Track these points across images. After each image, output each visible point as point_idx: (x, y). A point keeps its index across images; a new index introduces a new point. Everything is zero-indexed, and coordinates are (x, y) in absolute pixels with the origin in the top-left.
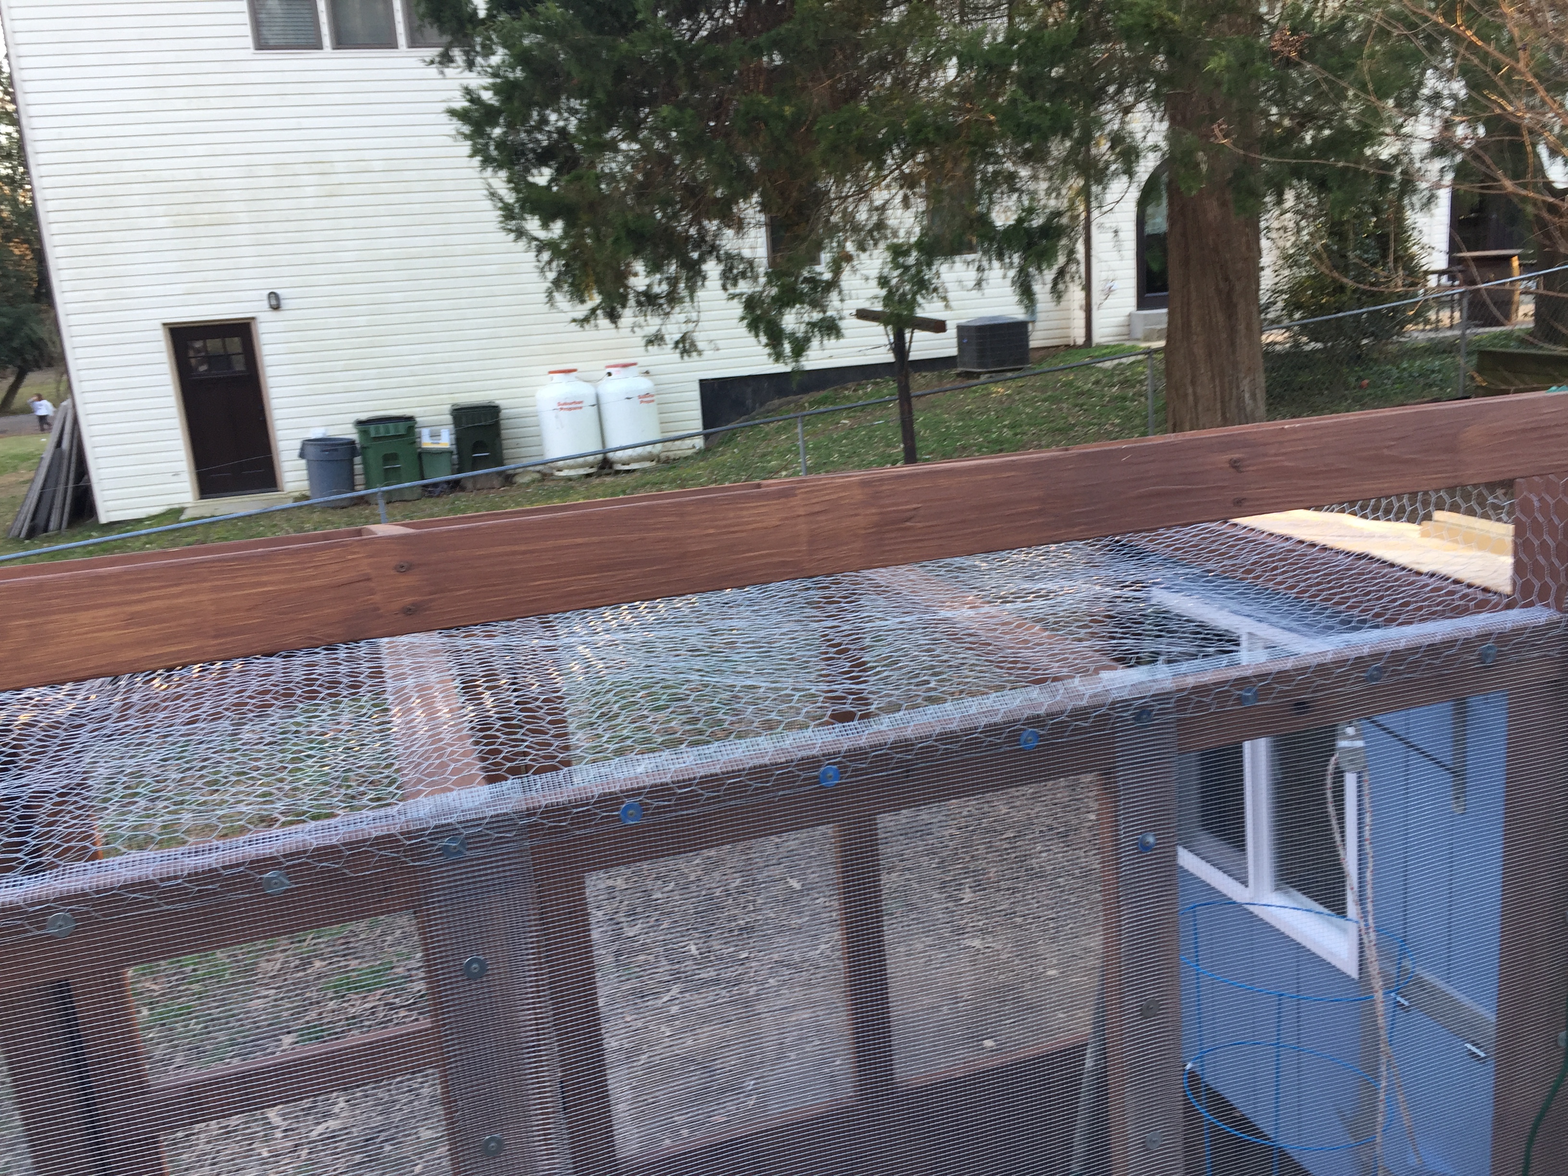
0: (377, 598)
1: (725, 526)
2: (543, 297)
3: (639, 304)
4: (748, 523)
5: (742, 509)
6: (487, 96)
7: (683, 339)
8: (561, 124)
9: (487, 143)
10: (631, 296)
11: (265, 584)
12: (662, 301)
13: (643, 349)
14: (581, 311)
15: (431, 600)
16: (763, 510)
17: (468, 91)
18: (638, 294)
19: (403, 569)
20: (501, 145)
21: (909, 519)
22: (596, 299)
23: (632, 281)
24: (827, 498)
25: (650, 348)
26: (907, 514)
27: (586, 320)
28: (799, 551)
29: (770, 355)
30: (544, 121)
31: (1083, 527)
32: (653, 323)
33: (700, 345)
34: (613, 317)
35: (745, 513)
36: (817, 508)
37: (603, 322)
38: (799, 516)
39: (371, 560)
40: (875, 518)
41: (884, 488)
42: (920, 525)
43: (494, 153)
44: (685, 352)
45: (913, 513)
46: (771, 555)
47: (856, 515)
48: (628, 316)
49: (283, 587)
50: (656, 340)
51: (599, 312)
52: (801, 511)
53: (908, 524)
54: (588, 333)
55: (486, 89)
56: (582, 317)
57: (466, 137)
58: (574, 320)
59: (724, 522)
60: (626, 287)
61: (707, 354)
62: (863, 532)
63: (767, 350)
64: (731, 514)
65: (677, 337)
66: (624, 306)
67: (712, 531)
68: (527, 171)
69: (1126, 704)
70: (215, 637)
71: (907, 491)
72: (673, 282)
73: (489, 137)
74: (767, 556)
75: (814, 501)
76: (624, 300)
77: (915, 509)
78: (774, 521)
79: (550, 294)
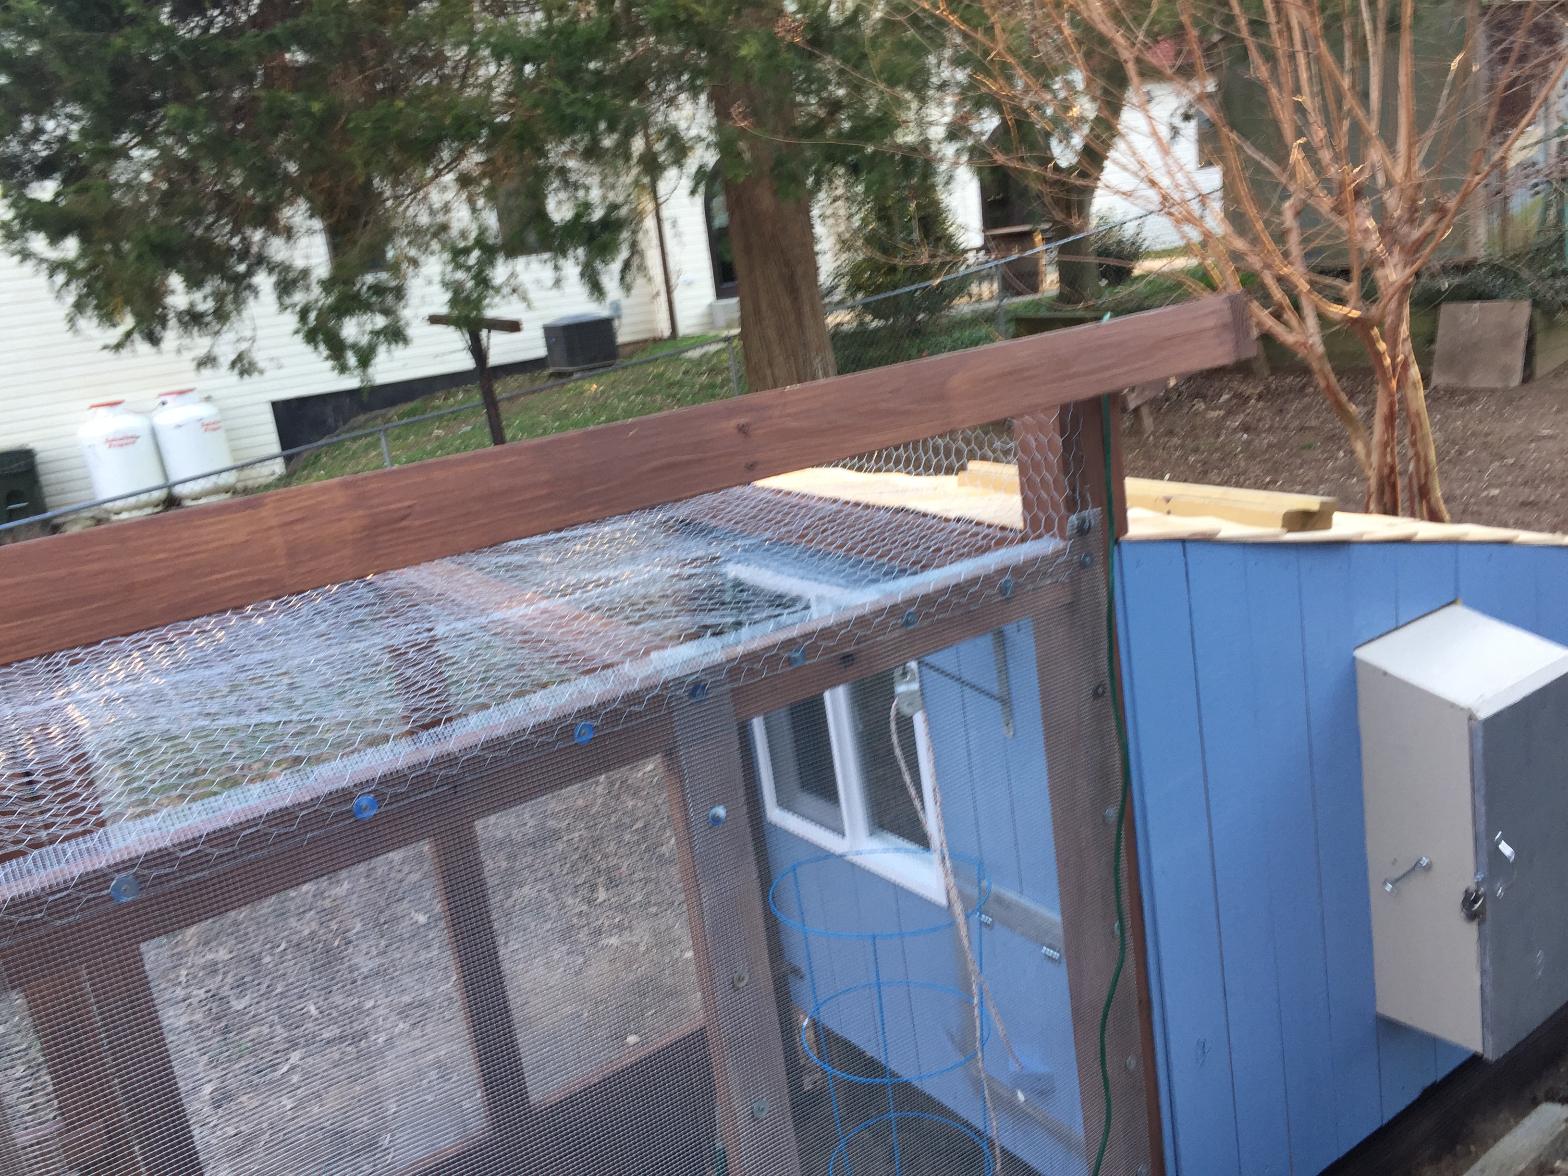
1: (181, 548)
2: (64, 326)
3: (182, 324)
4: (208, 542)
5: (200, 526)
7: (240, 358)
8: (60, 132)
10: (171, 315)
12: (209, 318)
13: (193, 372)
14: (114, 335)
16: (226, 525)
18: (180, 313)
21: (404, 518)
22: (128, 322)
23: (170, 300)
25: (202, 371)
26: (402, 513)
27: (119, 346)
28: (277, 567)
29: (333, 368)
30: (39, 129)
32: (201, 344)
33: (261, 365)
34: (154, 340)
36: (294, 516)
37: (142, 347)
38: (271, 528)
40: (365, 521)
41: (371, 486)
42: (417, 523)
44: (244, 372)
46: (243, 575)
47: (341, 520)
48: (171, 336)
50: (207, 361)
51: (135, 335)
52: (274, 522)
53: (404, 523)
54: (124, 360)
56: (115, 343)
58: (105, 347)
60: (165, 308)
61: (269, 373)
62: (351, 537)
63: (330, 363)
65: (233, 357)
66: (164, 327)
67: (161, 556)
68: (25, 185)
69: (679, 682)
72: (219, 297)
74: (237, 576)
75: (288, 509)
76: (163, 321)
77: (409, 507)
78: (240, 536)
79: (71, 320)
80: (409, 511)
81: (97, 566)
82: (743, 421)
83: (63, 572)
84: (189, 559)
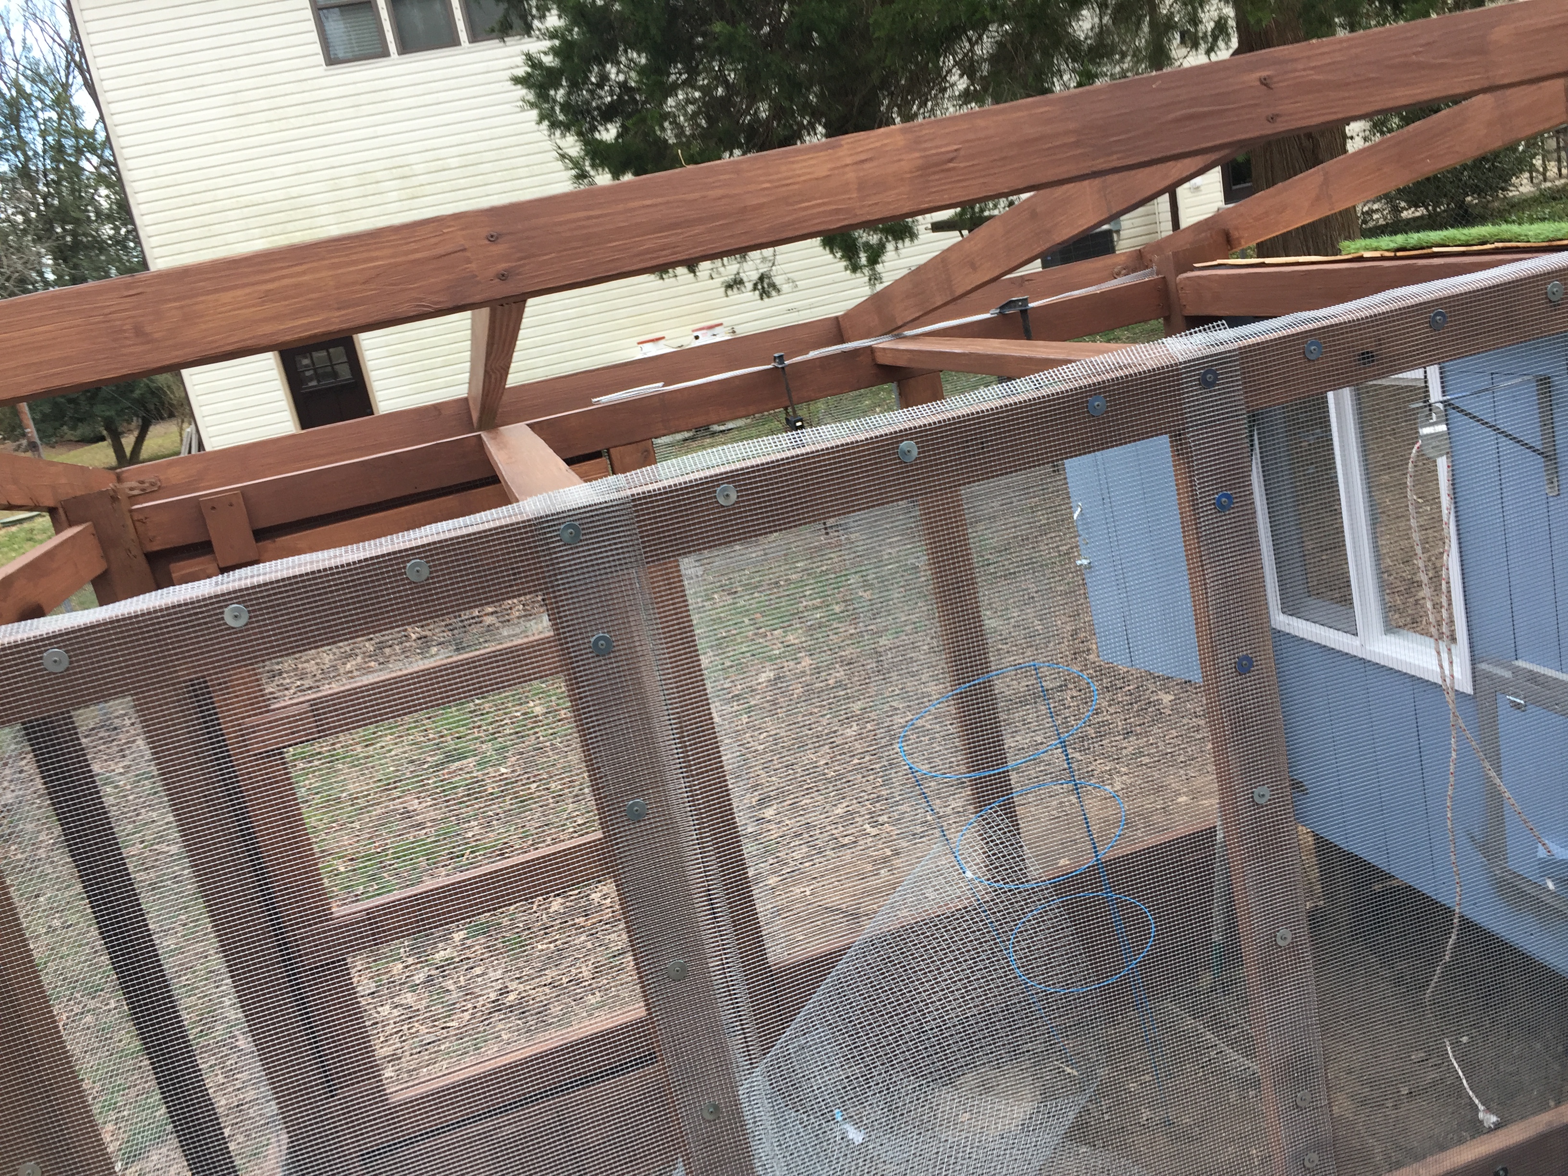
0: (473, 266)
1: (780, 180)
4: (799, 176)
5: (793, 162)
6: (549, 60)
7: (761, 278)
8: (621, 77)
9: (553, 109)
11: (377, 259)
15: (521, 266)
16: (813, 162)
17: (529, 57)
19: (493, 239)
20: (566, 107)
21: (951, 160)
24: (872, 146)
25: (730, 292)
26: (951, 155)
28: (850, 199)
30: (604, 78)
31: (1119, 155)
33: (778, 281)
34: (692, 269)
35: (795, 166)
36: (863, 157)
37: (682, 273)
38: (847, 165)
39: (464, 232)
40: (920, 162)
41: (924, 132)
42: (963, 165)
43: (561, 117)
44: (765, 294)
45: (955, 154)
46: (824, 204)
47: (900, 160)
48: (707, 267)
49: (392, 260)
50: (735, 283)
52: (849, 161)
53: (951, 165)
54: (668, 280)
55: (545, 53)
57: (532, 105)
59: (779, 176)
61: (787, 294)
62: (909, 176)
64: (783, 168)
65: (755, 276)
67: (767, 185)
68: (594, 129)
69: (1190, 363)
70: (339, 309)
71: (948, 134)
73: (555, 101)
74: (819, 205)
75: (860, 149)
77: (956, 150)
78: (822, 171)
81: (719, 192)
82: (1264, 74)
83: (697, 195)
84: (784, 189)
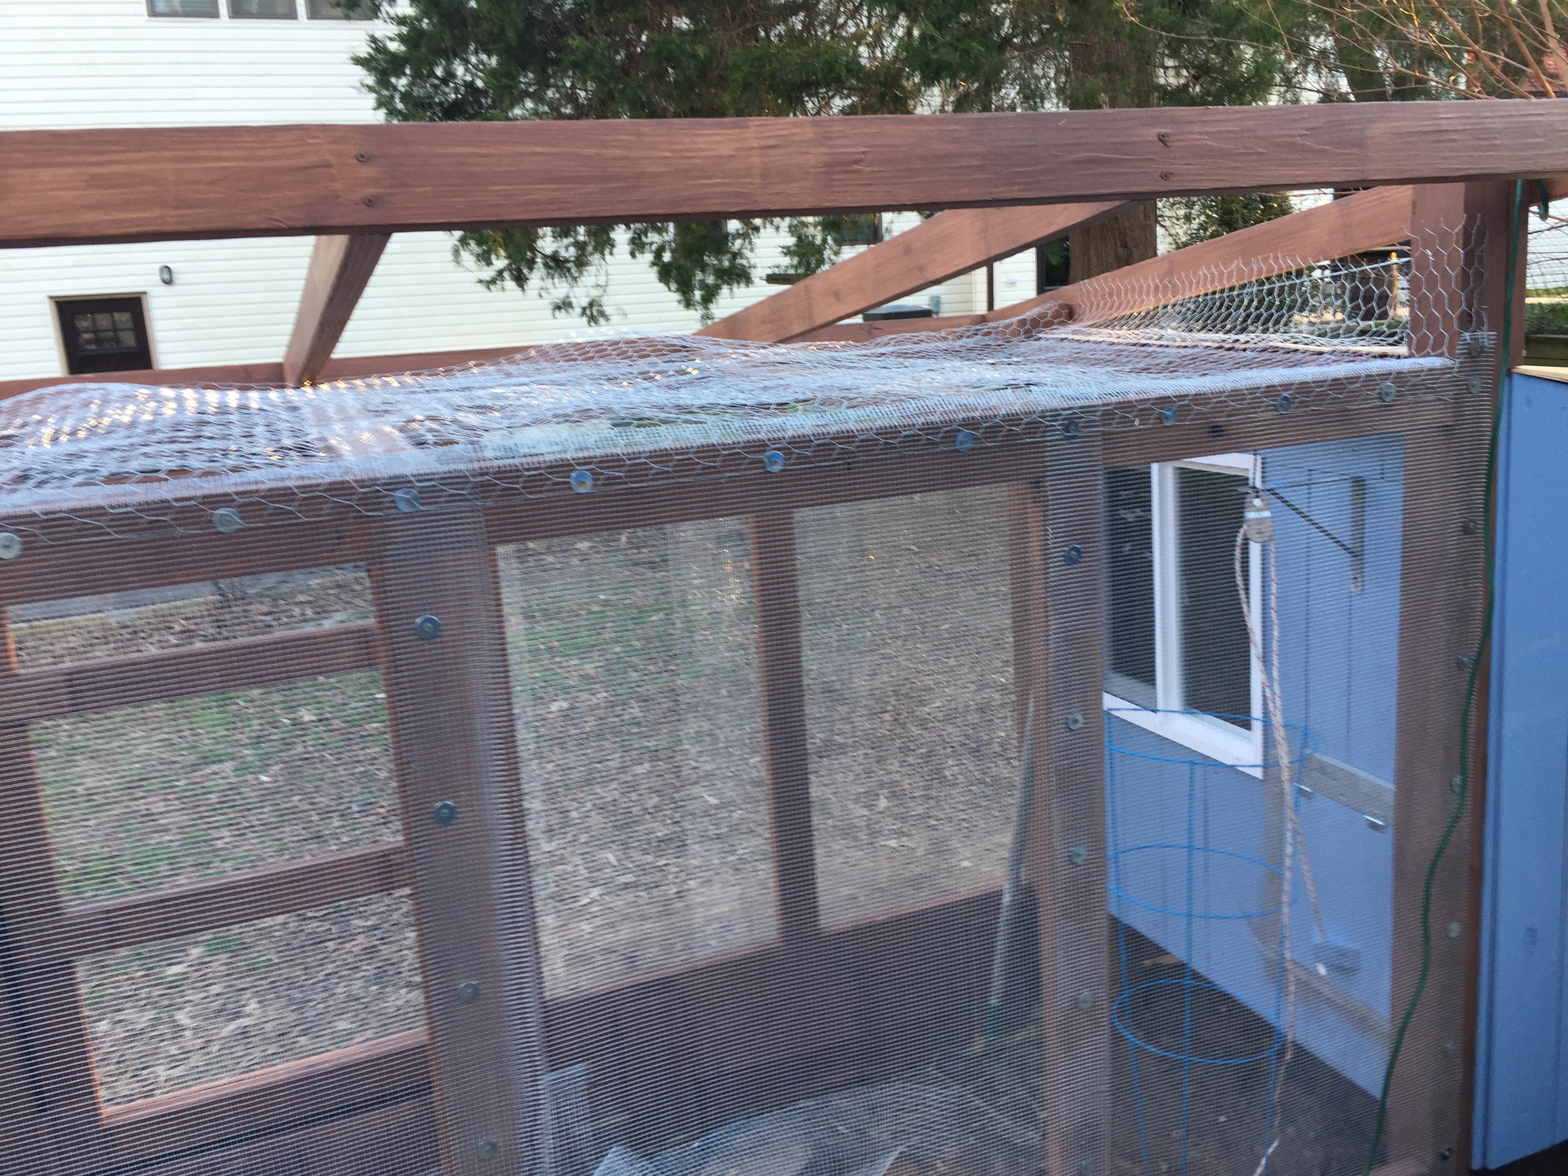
2: (450, 256)
3: (546, 266)
5: (697, 135)
6: (394, 46)
7: (591, 305)
8: (468, 78)
9: (392, 97)
10: (539, 260)
12: (570, 265)
13: (551, 311)
14: (488, 273)
15: (392, 194)
16: (718, 138)
17: (374, 40)
18: (545, 256)
19: (362, 159)
20: (406, 97)
21: (857, 162)
22: (500, 263)
23: (540, 243)
24: (779, 133)
25: (557, 313)
26: (857, 157)
27: (493, 281)
28: (752, 184)
33: (608, 310)
34: (520, 280)
35: (700, 139)
36: (770, 142)
37: (510, 284)
38: (752, 148)
39: (331, 147)
40: (826, 158)
41: (834, 128)
42: (869, 169)
44: (593, 319)
46: (727, 184)
47: (805, 153)
48: (536, 278)
49: (243, 164)
51: (506, 274)
52: (755, 143)
53: (858, 167)
54: (495, 293)
55: (391, 39)
56: (488, 279)
57: (370, 89)
58: (481, 281)
60: (533, 250)
61: (615, 319)
62: (813, 170)
65: (585, 302)
66: (531, 269)
67: (668, 154)
69: (1055, 414)
72: (580, 246)
73: (395, 88)
74: (723, 184)
75: (768, 134)
76: (531, 265)
77: (863, 153)
78: (726, 150)
79: (456, 252)
80: (862, 156)
81: (618, 152)
82: (1163, 131)
83: (592, 151)
84: (687, 161)
